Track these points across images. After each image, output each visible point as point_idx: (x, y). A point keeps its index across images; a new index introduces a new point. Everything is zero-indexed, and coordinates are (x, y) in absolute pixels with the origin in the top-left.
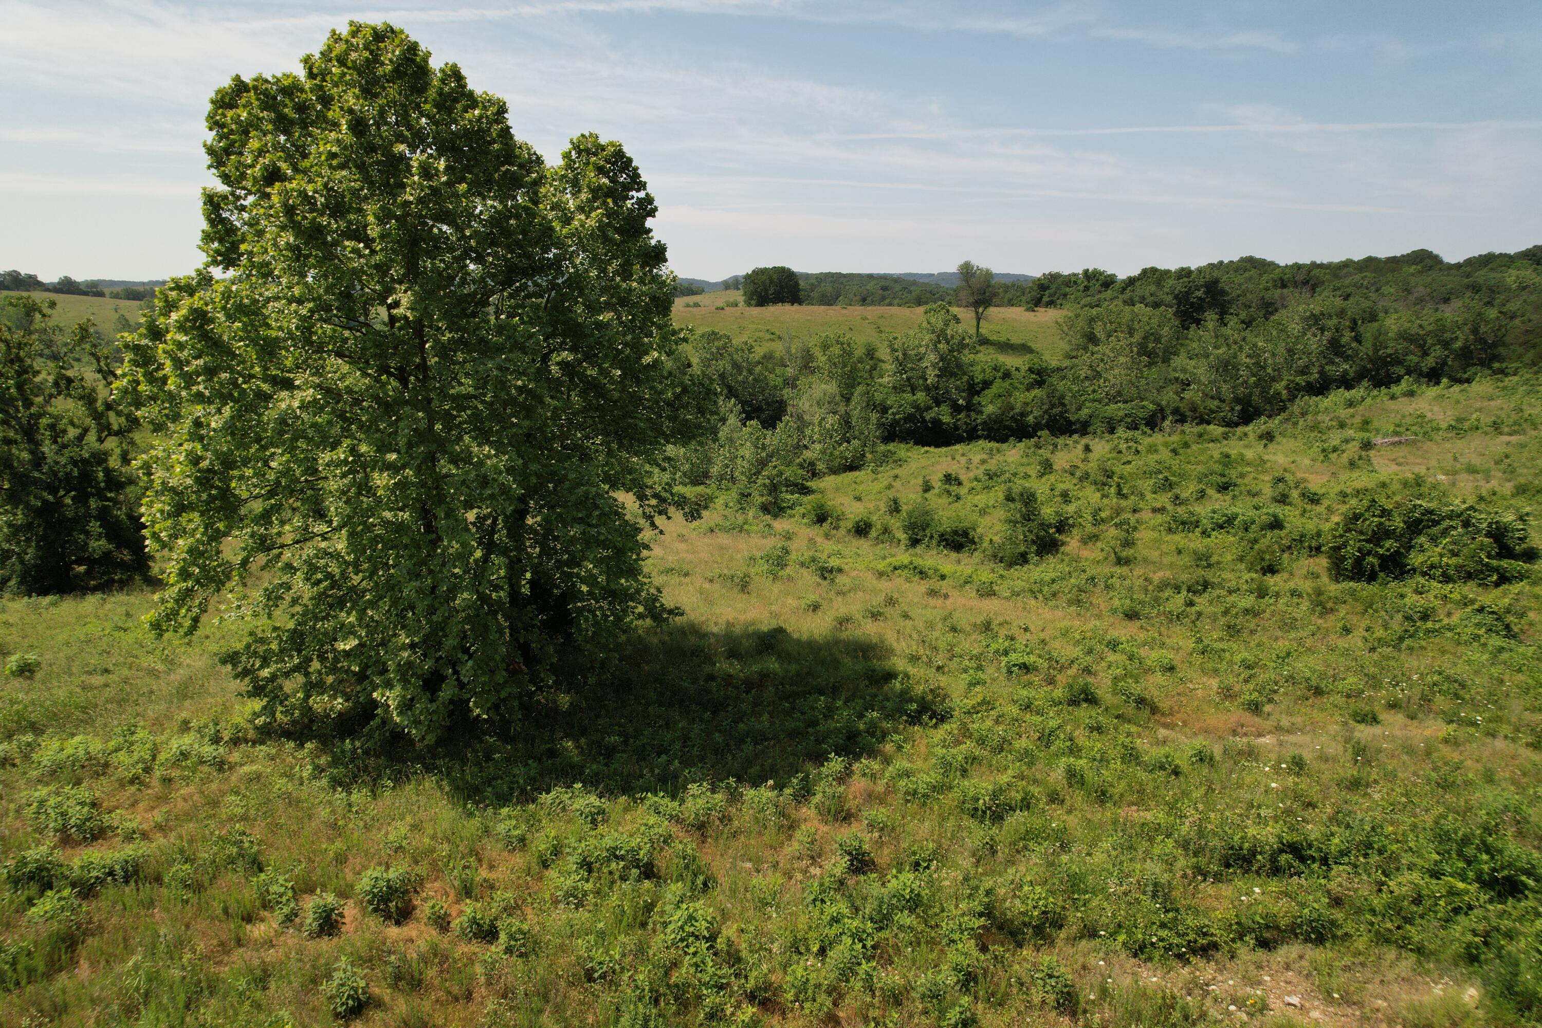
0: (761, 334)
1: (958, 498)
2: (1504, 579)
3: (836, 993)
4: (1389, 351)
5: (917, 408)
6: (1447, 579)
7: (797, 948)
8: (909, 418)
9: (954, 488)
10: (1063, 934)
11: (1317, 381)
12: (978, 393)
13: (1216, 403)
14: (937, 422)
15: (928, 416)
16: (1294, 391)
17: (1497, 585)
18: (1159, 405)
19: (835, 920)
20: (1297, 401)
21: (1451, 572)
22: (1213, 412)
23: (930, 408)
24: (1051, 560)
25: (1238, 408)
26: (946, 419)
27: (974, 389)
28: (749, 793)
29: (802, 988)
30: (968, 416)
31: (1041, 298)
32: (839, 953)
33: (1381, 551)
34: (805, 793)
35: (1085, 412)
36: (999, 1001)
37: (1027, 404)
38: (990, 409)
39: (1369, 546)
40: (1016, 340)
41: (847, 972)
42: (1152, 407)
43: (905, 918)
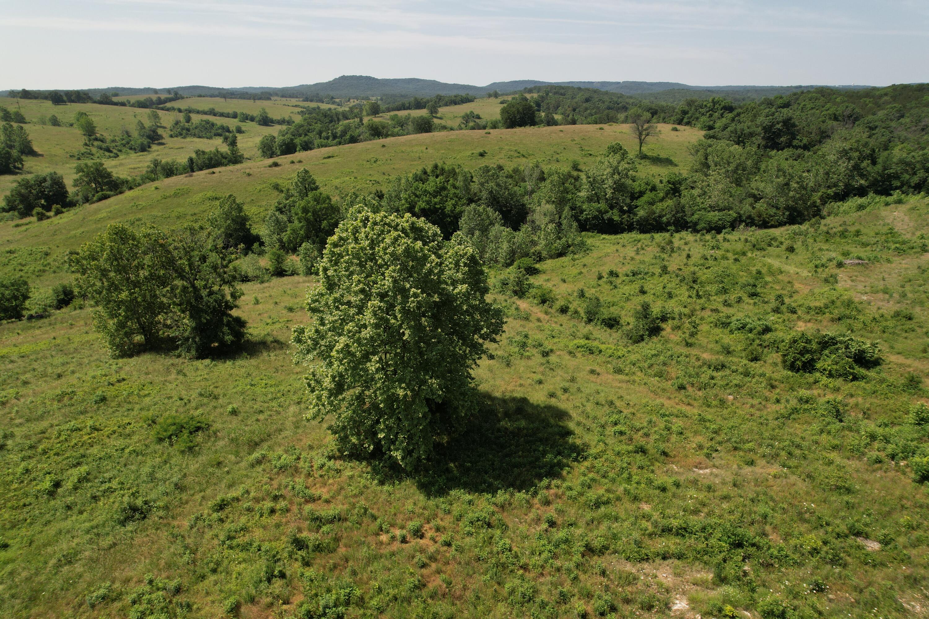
0: (512, 153)
1: (615, 287)
2: (855, 378)
3: (542, 567)
4: (891, 171)
5: (600, 212)
6: (830, 375)
7: (533, 553)
8: (595, 218)
9: (614, 279)
10: (608, 552)
11: (843, 190)
12: (637, 198)
13: (774, 210)
14: (611, 220)
15: (606, 217)
16: (825, 200)
17: (852, 380)
18: (739, 213)
19: (544, 545)
20: (827, 205)
21: (833, 372)
22: (772, 216)
23: (607, 212)
24: (655, 339)
25: (787, 213)
26: (616, 218)
27: (635, 196)
28: (517, 495)
29: (534, 566)
30: (629, 216)
31: (682, 120)
32: (545, 555)
33: (803, 359)
34: (535, 493)
35: (696, 216)
36: (585, 572)
37: (663, 210)
38: (641, 213)
39: (798, 356)
40: (663, 155)
41: (546, 561)
42: (735, 215)
43: (563, 546)
